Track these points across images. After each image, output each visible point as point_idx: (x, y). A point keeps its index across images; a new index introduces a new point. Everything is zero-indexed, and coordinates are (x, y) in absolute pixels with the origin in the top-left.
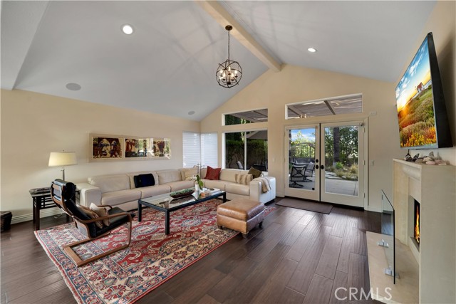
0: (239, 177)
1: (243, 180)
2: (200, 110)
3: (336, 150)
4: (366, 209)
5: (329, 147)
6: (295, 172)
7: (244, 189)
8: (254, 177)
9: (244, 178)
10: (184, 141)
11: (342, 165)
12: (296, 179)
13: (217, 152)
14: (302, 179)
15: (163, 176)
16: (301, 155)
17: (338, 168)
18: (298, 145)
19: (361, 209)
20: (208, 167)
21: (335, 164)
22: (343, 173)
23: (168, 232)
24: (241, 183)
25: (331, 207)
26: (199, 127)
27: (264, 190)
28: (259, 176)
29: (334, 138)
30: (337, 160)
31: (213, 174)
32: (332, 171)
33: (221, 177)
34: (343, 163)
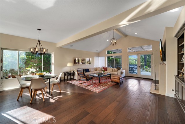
0: (113, 70)
1: (115, 71)
2: (99, 49)
3: (145, 62)
4: (153, 79)
5: (143, 60)
6: (130, 69)
7: (116, 73)
8: (118, 70)
9: (115, 70)
10: (95, 59)
11: (148, 67)
12: (131, 71)
13: (105, 63)
14: (133, 71)
15: (91, 69)
16: (132, 63)
17: (146, 68)
18: (130, 60)
19: (152, 79)
20: (103, 67)
21: (145, 67)
22: (148, 70)
23: (99, 82)
24: (114, 72)
25: (142, 79)
26: (98, 55)
27: (122, 73)
28: (120, 69)
29: (145, 57)
30: (146, 65)
31: (105, 69)
32: (144, 69)
33: (107, 70)
34: (148, 66)
